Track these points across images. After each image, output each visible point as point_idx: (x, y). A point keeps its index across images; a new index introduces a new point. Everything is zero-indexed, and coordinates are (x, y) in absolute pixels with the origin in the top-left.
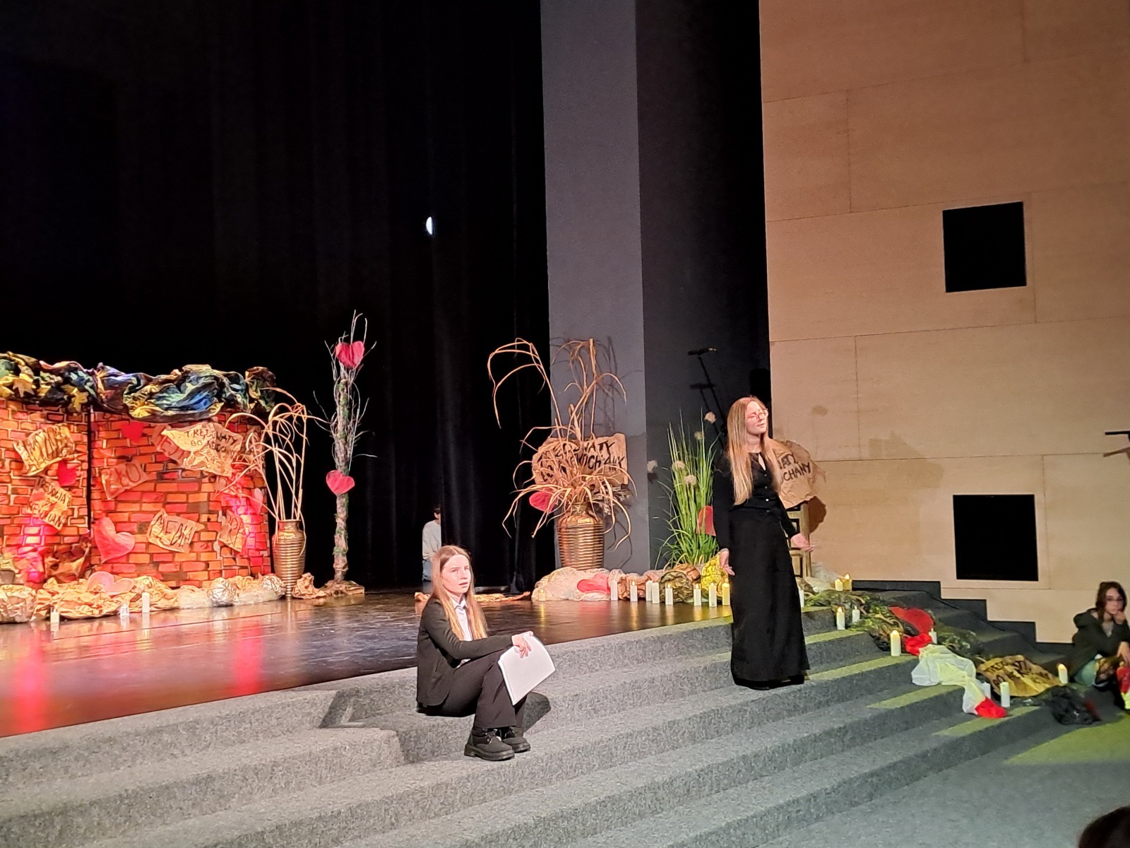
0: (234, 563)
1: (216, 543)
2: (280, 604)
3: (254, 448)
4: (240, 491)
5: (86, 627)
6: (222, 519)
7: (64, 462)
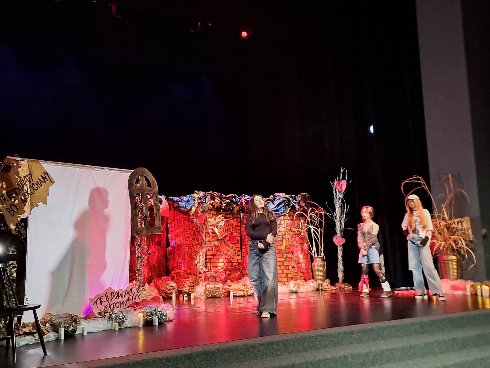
0: (297, 275)
1: (290, 266)
2: (316, 292)
3: (303, 226)
4: (298, 245)
5: (242, 300)
6: (291, 256)
7: (232, 233)
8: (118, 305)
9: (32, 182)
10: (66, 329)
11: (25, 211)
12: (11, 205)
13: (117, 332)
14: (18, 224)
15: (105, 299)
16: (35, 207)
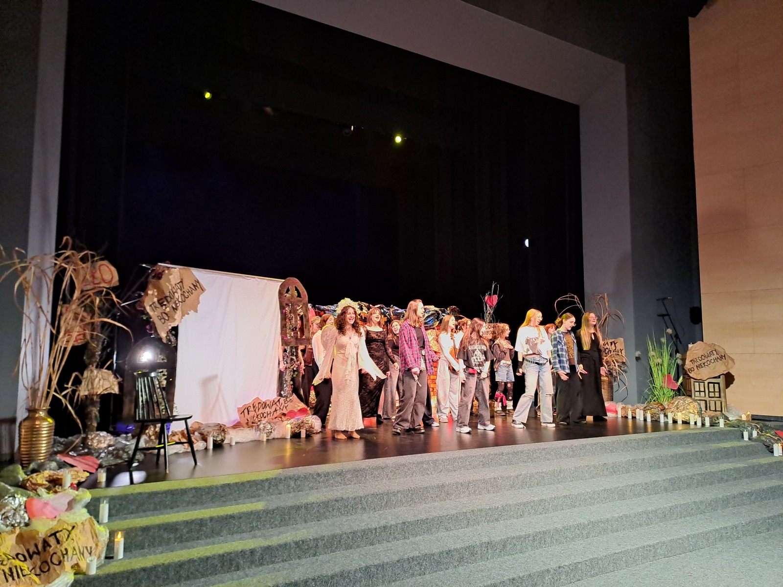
8: (265, 415)
9: (183, 290)
10: (215, 439)
11: (175, 320)
12: (161, 313)
13: (265, 442)
14: (169, 332)
15: (252, 409)
16: (186, 315)
